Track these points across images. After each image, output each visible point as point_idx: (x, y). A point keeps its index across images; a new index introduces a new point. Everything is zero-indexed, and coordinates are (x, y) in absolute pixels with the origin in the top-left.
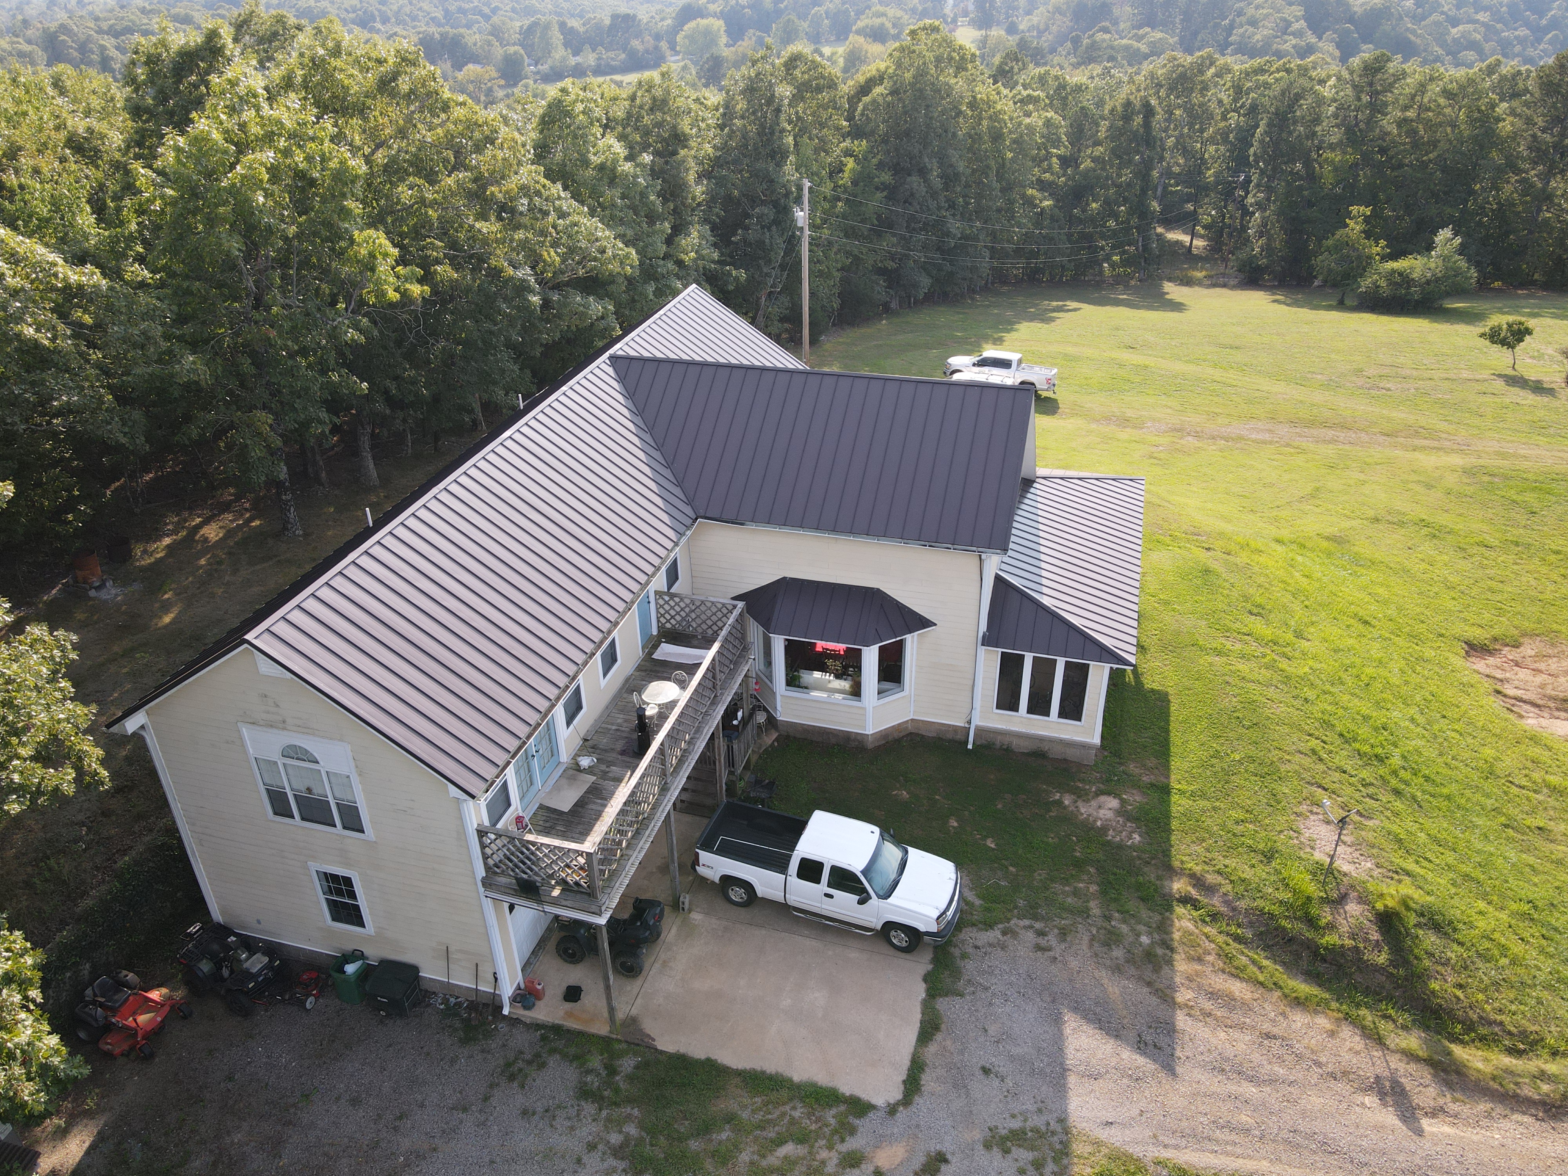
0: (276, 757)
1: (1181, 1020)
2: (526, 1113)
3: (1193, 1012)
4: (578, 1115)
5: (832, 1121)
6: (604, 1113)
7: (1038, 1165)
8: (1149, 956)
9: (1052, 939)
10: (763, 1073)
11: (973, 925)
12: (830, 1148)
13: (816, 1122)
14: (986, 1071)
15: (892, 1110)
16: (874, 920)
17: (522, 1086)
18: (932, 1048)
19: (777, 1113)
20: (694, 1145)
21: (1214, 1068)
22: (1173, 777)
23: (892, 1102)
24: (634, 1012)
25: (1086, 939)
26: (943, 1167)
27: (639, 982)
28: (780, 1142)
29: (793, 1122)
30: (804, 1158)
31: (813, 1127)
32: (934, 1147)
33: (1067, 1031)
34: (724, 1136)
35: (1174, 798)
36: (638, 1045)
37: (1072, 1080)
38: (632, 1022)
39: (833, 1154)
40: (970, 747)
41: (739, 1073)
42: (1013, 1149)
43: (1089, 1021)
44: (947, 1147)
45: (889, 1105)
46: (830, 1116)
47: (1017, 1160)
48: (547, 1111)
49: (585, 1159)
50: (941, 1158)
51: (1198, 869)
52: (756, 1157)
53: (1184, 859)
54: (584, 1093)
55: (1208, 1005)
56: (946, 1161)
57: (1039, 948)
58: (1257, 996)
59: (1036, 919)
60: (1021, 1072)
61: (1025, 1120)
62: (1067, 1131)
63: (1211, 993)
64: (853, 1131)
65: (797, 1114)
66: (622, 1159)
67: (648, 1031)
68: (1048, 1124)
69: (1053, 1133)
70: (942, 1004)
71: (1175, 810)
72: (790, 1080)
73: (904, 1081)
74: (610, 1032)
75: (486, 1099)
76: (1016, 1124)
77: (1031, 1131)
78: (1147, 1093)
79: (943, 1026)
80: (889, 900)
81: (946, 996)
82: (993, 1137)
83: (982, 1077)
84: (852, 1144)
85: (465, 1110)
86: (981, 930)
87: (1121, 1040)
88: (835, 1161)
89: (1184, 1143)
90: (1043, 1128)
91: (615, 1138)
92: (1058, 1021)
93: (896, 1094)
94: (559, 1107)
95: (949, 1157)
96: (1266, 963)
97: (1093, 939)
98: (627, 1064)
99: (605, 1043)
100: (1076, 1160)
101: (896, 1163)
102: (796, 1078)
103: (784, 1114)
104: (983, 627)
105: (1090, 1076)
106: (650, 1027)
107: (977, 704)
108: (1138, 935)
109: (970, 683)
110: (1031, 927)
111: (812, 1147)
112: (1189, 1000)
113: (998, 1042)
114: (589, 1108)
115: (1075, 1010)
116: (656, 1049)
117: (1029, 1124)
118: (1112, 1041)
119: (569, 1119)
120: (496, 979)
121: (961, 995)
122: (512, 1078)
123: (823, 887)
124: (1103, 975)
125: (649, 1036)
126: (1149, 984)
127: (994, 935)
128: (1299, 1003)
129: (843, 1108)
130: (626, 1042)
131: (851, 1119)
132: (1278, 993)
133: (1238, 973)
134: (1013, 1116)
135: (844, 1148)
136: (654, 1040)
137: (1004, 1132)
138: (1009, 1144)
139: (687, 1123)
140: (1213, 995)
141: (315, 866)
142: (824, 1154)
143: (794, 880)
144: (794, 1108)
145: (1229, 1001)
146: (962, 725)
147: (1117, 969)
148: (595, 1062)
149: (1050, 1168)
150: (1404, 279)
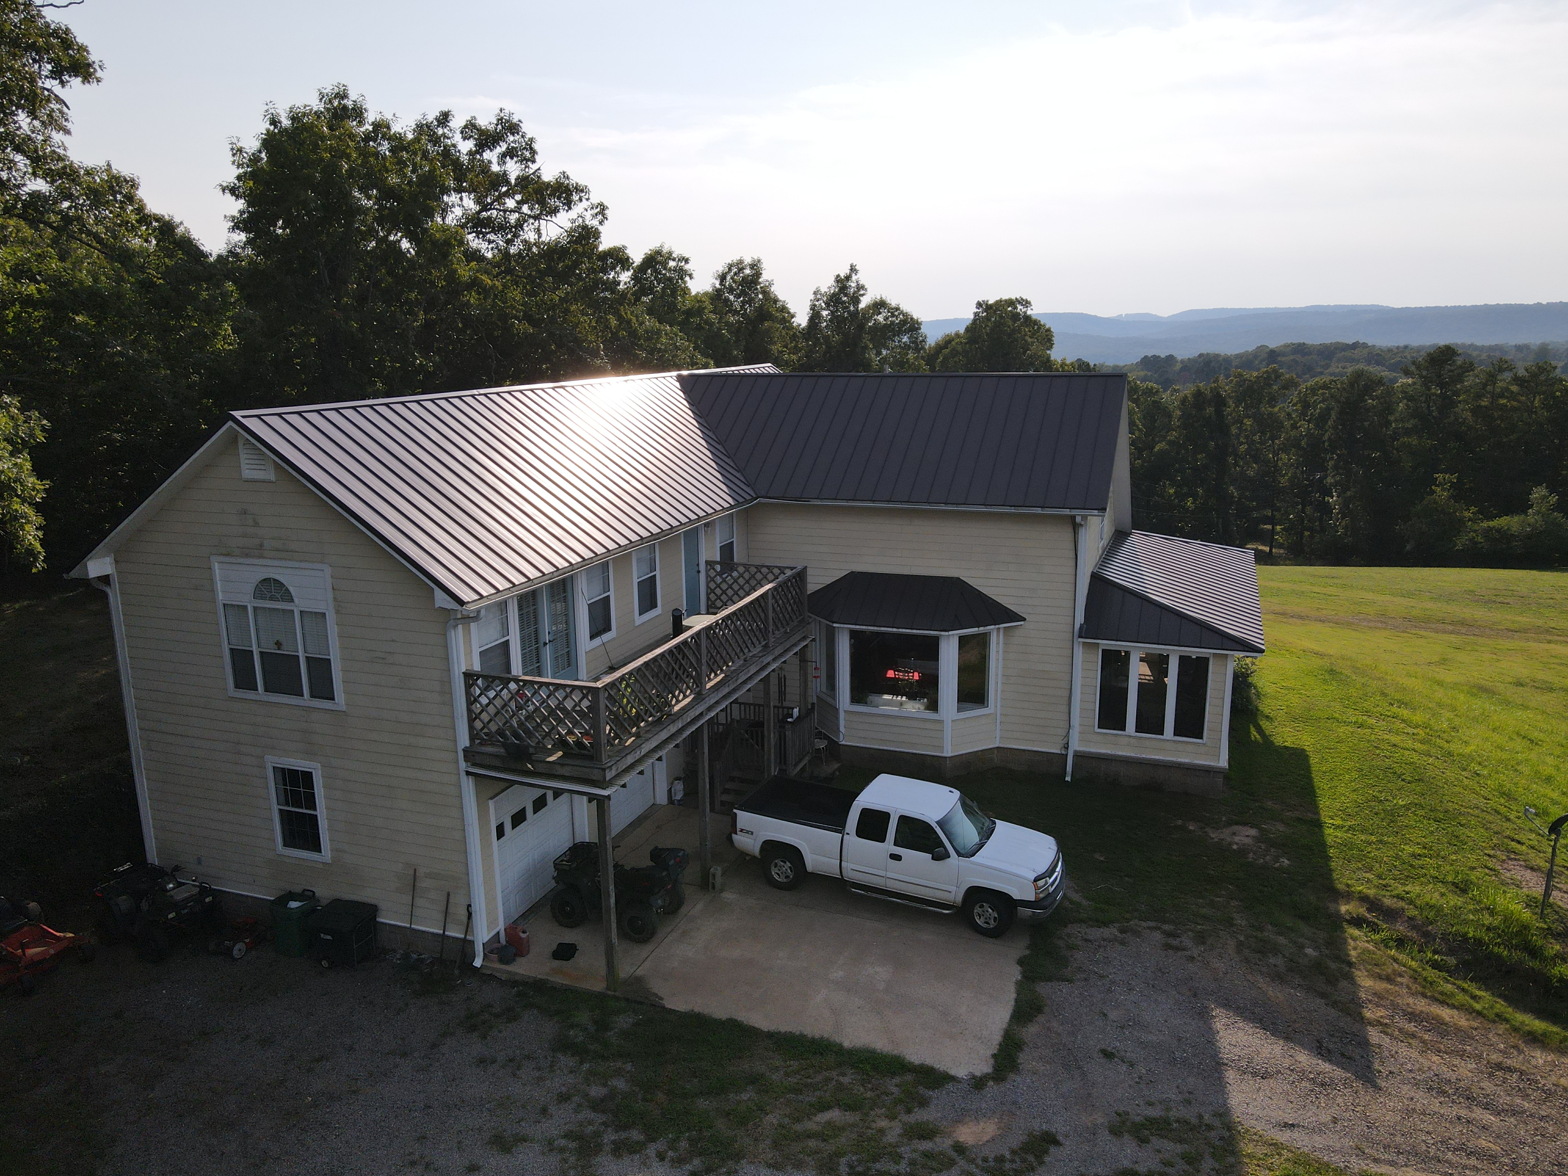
0: (248, 601)
1: (1374, 1035)
2: (482, 1061)
3: (1389, 1031)
4: (551, 1066)
5: (895, 1090)
6: (586, 1066)
7: (1191, 1160)
8: (1318, 967)
9: (1186, 941)
10: (802, 1036)
11: (1082, 921)
12: (892, 1117)
13: (872, 1090)
14: (1108, 1055)
15: (978, 1083)
16: (953, 889)
17: (484, 1037)
18: (1030, 1032)
19: (819, 1078)
20: (703, 1104)
21: (1431, 1089)
22: (1322, 813)
23: (978, 1074)
24: (639, 972)
25: (1232, 943)
26: (1052, 1149)
27: (649, 947)
28: (824, 1107)
29: (840, 1087)
30: (853, 1125)
31: (869, 1094)
32: (1038, 1126)
33: (1218, 1025)
34: (745, 1096)
35: (1328, 831)
36: (641, 1003)
37: (1231, 1075)
38: (637, 982)
39: (896, 1124)
40: (1068, 778)
41: (770, 1035)
42: (1154, 1139)
43: (1246, 1019)
44: (1058, 1126)
45: (974, 1077)
46: (892, 1085)
47: (1159, 1151)
48: (511, 1060)
49: (552, 1109)
50: (1050, 1140)
51: (1371, 892)
52: (786, 1120)
53: (1349, 882)
54: (563, 1045)
55: (1411, 1027)
56: (1057, 1143)
57: (1167, 947)
58: (1476, 1025)
59: (1165, 922)
60: (1157, 1060)
61: (1168, 1109)
62: (1230, 1127)
63: (1411, 1013)
64: (923, 1103)
65: (846, 1080)
66: (603, 1112)
67: (655, 990)
68: (1200, 1117)
69: (1209, 1127)
70: (1043, 989)
71: (1329, 840)
72: (841, 1046)
73: (994, 1056)
74: (608, 988)
75: (434, 1046)
76: (1154, 1112)
77: (1178, 1121)
78: (1340, 1100)
79: (1046, 1009)
80: (972, 859)
81: (1050, 980)
82: (1124, 1123)
83: (1103, 1060)
84: (920, 1115)
85: (405, 1055)
86: (1092, 926)
87: (1292, 1041)
88: (898, 1131)
89: (1401, 1159)
90: (1194, 1121)
91: (596, 1091)
92: (1204, 1015)
93: (983, 1067)
94: (528, 1057)
95: (1060, 1138)
96: (1478, 993)
97: (1240, 945)
98: (624, 1021)
99: (599, 999)
100: (1247, 1160)
101: (985, 1139)
102: (846, 1044)
103: (828, 1080)
104: (1080, 619)
105: (1255, 1074)
106: (657, 987)
107: (1076, 721)
108: (1302, 947)
109: (1066, 693)
110: (1159, 928)
111: (867, 1115)
112: (1382, 1017)
113: (1122, 1028)
114: (566, 1061)
115: (1226, 1005)
116: (664, 1007)
117: (1173, 1114)
118: (1281, 1042)
119: (539, 1069)
120: (470, 915)
121: (1070, 981)
122: (473, 1028)
123: (889, 846)
124: (1262, 982)
125: (656, 995)
126: (1323, 995)
127: (1111, 931)
128: (1535, 1039)
129: (909, 1077)
130: (627, 1000)
131: (921, 1090)
132: (1502, 1028)
133: (1443, 1000)
134: (1150, 1104)
135: (911, 1119)
136: (662, 999)
137: (1137, 1119)
138: (1146, 1132)
139: (696, 1080)
140: (1413, 1016)
141: (273, 760)
142: (883, 1123)
143: (853, 840)
144: (844, 1075)
145: (1439, 1027)
146: (1058, 751)
147: (1278, 977)
148: (583, 1017)
149: (1208, 1164)
150: (1504, 536)
